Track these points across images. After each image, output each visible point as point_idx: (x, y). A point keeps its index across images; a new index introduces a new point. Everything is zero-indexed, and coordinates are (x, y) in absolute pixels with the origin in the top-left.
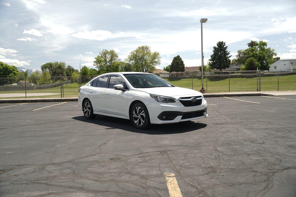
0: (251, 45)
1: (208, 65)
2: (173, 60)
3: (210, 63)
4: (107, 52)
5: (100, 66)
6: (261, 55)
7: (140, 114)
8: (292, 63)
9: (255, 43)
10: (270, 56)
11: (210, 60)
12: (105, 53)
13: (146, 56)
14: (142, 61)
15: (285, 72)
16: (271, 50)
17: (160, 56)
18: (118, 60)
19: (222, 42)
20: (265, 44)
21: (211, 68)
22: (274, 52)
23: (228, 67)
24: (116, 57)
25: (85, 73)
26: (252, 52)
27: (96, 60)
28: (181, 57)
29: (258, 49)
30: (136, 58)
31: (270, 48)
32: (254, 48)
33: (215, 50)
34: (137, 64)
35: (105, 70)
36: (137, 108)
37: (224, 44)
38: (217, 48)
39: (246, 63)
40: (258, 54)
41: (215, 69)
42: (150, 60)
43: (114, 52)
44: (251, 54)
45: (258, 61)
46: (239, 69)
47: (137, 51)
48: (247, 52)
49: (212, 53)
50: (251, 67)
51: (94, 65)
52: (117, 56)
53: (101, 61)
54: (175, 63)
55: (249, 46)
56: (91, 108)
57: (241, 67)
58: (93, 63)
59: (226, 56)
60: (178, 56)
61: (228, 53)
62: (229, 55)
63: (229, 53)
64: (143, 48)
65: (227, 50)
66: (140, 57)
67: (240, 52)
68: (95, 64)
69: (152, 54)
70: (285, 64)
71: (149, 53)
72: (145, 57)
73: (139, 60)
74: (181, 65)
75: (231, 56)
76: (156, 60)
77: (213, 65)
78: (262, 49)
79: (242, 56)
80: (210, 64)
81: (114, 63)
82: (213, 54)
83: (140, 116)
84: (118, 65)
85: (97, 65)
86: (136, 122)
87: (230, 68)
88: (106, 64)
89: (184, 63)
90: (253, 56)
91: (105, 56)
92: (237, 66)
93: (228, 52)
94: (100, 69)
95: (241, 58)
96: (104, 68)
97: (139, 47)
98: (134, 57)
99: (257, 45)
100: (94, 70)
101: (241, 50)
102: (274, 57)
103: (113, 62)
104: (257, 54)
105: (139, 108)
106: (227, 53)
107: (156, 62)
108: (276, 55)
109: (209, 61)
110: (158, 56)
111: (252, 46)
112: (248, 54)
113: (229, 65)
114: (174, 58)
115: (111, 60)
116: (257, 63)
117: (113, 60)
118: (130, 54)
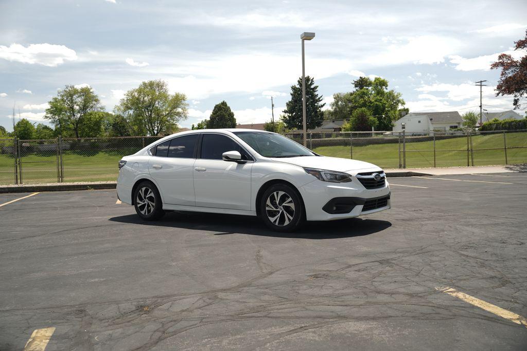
0: (359, 84)
1: (281, 121)
2: (214, 110)
3: (284, 117)
4: (76, 92)
5: (60, 121)
6: (378, 103)
7: (284, 204)
8: (431, 119)
9: (366, 82)
10: (393, 107)
11: (285, 112)
12: (70, 94)
13: (159, 102)
14: (151, 111)
15: (420, 135)
16: (396, 94)
17: (186, 102)
18: (99, 109)
19: (308, 77)
20: (383, 83)
21: (287, 127)
22: (400, 98)
23: (319, 125)
24: (94, 102)
25: (26, 134)
26: (362, 97)
27: (50, 108)
28: (228, 105)
29: (373, 92)
30: (137, 105)
31: (393, 91)
32: (365, 91)
33: (295, 93)
34: (141, 117)
35: (70, 129)
36: (275, 193)
37: (312, 81)
38: (299, 89)
39: (352, 119)
40: (373, 101)
41: (295, 129)
42: (166, 110)
43: (91, 91)
44: (361, 101)
45: (374, 115)
46: (340, 129)
47: (140, 91)
48: (353, 97)
49: (290, 98)
50: (362, 125)
51: (46, 117)
52: (97, 101)
53: (61, 110)
54: (218, 116)
55: (356, 86)
56: (158, 199)
57: (344, 126)
58: (45, 114)
59: (316, 104)
60: (224, 104)
61: (319, 98)
62: (321, 103)
63: (321, 99)
64: (151, 84)
65: (316, 93)
66: (147, 103)
67: (338, 97)
68: (49, 115)
69: (171, 98)
70: (419, 122)
71: (163, 96)
72: (157, 103)
73: (143, 110)
74: (230, 120)
75: (324, 105)
76: (179, 110)
77: (291, 122)
78: (379, 93)
79: (341, 104)
80: (285, 119)
81: (91, 114)
82: (290, 100)
83: (282, 208)
84: (101, 118)
85: (54, 118)
86: (272, 219)
87: (322, 127)
88: (74, 115)
89: (235, 117)
90: (364, 105)
91: (72, 99)
92: (336, 124)
93: (319, 96)
94: (59, 126)
95: (339, 108)
96: (69, 125)
97: (144, 84)
98: (134, 102)
99: (370, 84)
100: (46, 128)
101: (340, 94)
102: (400, 107)
103: (89, 111)
104: (371, 102)
105: (281, 193)
106: (317, 98)
107: (178, 114)
108: (403, 104)
109: (284, 114)
110: (183, 102)
111: (361, 88)
112: (355, 102)
113: (322, 122)
114: (215, 107)
115: (84, 108)
116: (372, 118)
117: (88, 107)
118: (125, 96)
